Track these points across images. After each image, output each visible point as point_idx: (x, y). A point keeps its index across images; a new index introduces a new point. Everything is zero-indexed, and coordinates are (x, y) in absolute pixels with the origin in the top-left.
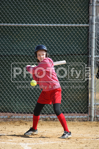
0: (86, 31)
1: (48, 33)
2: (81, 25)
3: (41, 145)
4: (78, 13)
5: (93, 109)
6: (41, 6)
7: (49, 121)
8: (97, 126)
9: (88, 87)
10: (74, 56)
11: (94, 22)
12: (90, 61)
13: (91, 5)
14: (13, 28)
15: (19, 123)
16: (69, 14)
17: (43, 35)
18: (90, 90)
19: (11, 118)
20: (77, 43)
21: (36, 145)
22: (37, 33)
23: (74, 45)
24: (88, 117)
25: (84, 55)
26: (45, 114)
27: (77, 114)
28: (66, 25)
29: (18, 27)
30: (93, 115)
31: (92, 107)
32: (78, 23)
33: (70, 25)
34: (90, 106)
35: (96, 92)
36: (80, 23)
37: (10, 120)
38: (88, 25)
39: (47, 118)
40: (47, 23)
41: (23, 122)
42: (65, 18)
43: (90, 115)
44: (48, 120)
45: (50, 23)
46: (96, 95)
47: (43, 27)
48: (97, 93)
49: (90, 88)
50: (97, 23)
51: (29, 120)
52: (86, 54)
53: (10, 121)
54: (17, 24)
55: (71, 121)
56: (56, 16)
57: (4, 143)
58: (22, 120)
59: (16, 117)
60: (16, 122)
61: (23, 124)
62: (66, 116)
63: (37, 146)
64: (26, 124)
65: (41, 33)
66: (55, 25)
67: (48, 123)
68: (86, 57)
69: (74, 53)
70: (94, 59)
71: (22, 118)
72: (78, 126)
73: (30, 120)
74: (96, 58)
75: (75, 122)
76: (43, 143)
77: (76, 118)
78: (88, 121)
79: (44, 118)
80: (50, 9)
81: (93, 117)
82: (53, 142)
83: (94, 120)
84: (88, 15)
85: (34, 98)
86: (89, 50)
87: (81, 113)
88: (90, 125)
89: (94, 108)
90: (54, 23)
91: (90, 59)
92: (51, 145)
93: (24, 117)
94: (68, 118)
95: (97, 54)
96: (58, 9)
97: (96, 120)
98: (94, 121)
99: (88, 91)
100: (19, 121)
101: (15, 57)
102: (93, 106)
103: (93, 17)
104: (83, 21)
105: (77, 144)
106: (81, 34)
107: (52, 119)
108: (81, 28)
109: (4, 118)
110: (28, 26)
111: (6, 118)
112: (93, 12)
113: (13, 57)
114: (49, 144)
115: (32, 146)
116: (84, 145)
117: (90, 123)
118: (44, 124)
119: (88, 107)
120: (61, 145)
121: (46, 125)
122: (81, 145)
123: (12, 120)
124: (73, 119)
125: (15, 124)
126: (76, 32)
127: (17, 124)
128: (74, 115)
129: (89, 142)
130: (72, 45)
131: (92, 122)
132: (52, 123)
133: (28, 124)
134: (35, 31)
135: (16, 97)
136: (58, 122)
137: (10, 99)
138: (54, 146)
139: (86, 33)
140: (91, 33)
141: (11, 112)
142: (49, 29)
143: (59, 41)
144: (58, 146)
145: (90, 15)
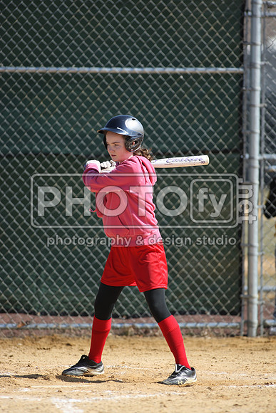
1: (129, 93)
2: (221, 70)
3: (112, 403)
4: (212, 36)
5: (256, 301)
6: (109, 17)
7: (131, 336)
8: (267, 350)
9: (240, 243)
11: (258, 62)
12: (247, 170)
13: (250, 13)
14: (32, 78)
15: (49, 343)
16: (186, 39)
17: (114, 99)
18: (246, 251)
19: (27, 329)
20: (211, 121)
21: (98, 402)
22: (98, 91)
23: (202, 124)
24: (240, 326)
25: (229, 152)
26: (120, 317)
27: (212, 317)
28: (178, 70)
29: (46, 76)
30: (255, 321)
31: (252, 297)
32: (213, 65)
33: (189, 70)
34: (246, 294)
35: (263, 255)
36: (218, 65)
37: (24, 333)
38: (241, 70)
39: (128, 328)
40: (125, 64)
41: (59, 340)
42: (176, 51)
43: (246, 318)
44: (129, 334)
45: (135, 64)
46: (264, 264)
47: (115, 75)
48: (266, 259)
49: (246, 245)
50: (265, 64)
51: (77, 335)
52: (235, 152)
53: (24, 338)
54: (42, 69)
55: (195, 336)
56: (150, 44)
57: (7, 397)
58: (58, 333)
59: (40, 326)
60: (40, 338)
61: (59, 345)
63: (99, 406)
64: (68, 345)
65: (109, 92)
66: (147, 70)
67: (129, 341)
68: (235, 159)
69: (202, 149)
70: (256, 164)
71: (59, 329)
72: (214, 350)
73: (78, 333)
74: (262, 162)
75: (205, 338)
76: (117, 397)
77: (207, 328)
78: (241, 337)
79: (117, 329)
80: (135, 25)
81: (256, 326)
82: (145, 396)
83: (258, 334)
84: (242, 42)
85: (91, 272)
86: (243, 140)
87: (223, 313)
88: (246, 347)
89: (259, 300)
90: (146, 65)
91: (245, 165)
92: (139, 402)
93: (64, 326)
94: (186, 328)
95: (267, 149)
96: (155, 25)
97: (264, 333)
98: (259, 337)
99: (242, 253)
100: (47, 336)
101: (36, 159)
102: (256, 295)
103: (254, 47)
104: (228, 59)
105: (210, 400)
106: (222, 96)
107: (141, 331)
108: (222, 78)
109: (6, 329)
110: (74, 74)
111: (12, 329)
112: (256, 35)
113: (30, 158)
114: (133, 401)
115: (84, 406)
116: (231, 403)
117: (248, 342)
118: (119, 344)
119: (242, 296)
120: (165, 403)
121: (124, 346)
122: (222, 402)
123: (30, 335)
124: (200, 329)
125: (36, 344)
126: (206, 89)
127: (42, 344)
128: (203, 320)
129: (245, 395)
130: (195, 127)
131: (253, 339)
132: (142, 343)
133: (74, 345)
134: (94, 86)
135: (39, 271)
136: (157, 339)
137: (24, 277)
138: (148, 405)
139: (237, 92)
140: (250, 91)
141: (26, 311)
142: (133, 81)
143: (160, 114)
144: (159, 405)
145: (246, 42)
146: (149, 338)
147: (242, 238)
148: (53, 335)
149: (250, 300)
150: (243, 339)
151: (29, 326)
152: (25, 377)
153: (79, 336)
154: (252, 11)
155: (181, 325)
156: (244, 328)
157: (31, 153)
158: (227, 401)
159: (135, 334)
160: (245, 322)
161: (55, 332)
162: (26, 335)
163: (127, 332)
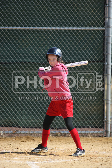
0: (101, 35)
1: (59, 38)
2: (96, 28)
3: (51, 164)
4: (92, 15)
5: (109, 123)
6: (51, 7)
7: (59, 136)
9: (103, 99)
11: (111, 25)
12: (106, 69)
13: (108, 5)
14: (19, 31)
15: (25, 139)
16: (82, 16)
17: (52, 40)
18: (106, 102)
19: (17, 134)
20: (92, 49)
21: (45, 163)
22: (46, 37)
23: (88, 50)
24: (103, 132)
25: (99, 62)
26: (55, 129)
27: (92, 129)
28: (78, 28)
29: (25, 31)
30: (109, 130)
31: (108, 121)
32: (92, 26)
33: (83, 28)
34: (106, 119)
36: (94, 26)
37: (16, 135)
38: (104, 28)
39: (58, 133)
40: (57, 26)
41: (30, 138)
42: (78, 21)
43: (106, 129)
44: (58, 136)
45: (61, 26)
47: (53, 30)
49: (106, 100)
51: (37, 136)
52: (101, 62)
53: (16, 137)
54: (23, 28)
55: (85, 137)
56: (67, 18)
57: (9, 161)
59: (22, 132)
60: (22, 137)
61: (30, 140)
63: (46, 165)
64: (33, 140)
65: (50, 37)
66: (66, 28)
67: (58, 138)
68: (102, 65)
69: (88, 60)
70: (110, 67)
71: (30, 134)
72: (93, 142)
73: (38, 135)
75: (89, 137)
76: (53, 161)
77: (90, 133)
78: (104, 137)
79: (53, 133)
80: (61, 10)
81: (109, 132)
82: (65, 161)
84: (104, 17)
85: (43, 110)
86: (105, 57)
87: (96, 127)
88: (106, 141)
89: (111, 122)
90: (65, 26)
91: (105, 67)
92: (62, 163)
93: (32, 132)
94: (81, 133)
96: (69, 10)
98: (111, 137)
99: (104, 103)
100: (25, 136)
101: (21, 64)
102: (110, 120)
103: (109, 19)
104: (99, 24)
105: (91, 163)
106: (96, 39)
107: (63, 134)
108: (96, 31)
109: (8, 133)
110: (36, 30)
111: (11, 133)
112: (110, 14)
113: (18, 64)
114: (60, 163)
115: (40, 165)
117: (106, 139)
118: (54, 140)
119: (104, 120)
120: (72, 164)
121: (56, 141)
122: (96, 164)
123: (18, 136)
124: (87, 134)
125: (21, 140)
126: (90, 36)
127: (23, 140)
128: (88, 130)
129: (105, 161)
130: (85, 51)
131: (109, 138)
132: (63, 139)
133: (36, 140)
134: (44, 35)
135: (22, 110)
136: (69, 138)
137: (16, 112)
138: (66, 164)
139: (102, 38)
140: (108, 37)
141: (16, 126)
142: (60, 33)
143: (71, 46)
144: (70, 165)
145: (106, 17)
146: (66, 137)
147: (104, 97)
149: (107, 122)
150: (104, 138)
151: (17, 132)
152: (16, 153)
153: (38, 136)
154: (109, 5)
155: (79, 132)
156: (105, 133)
157: (19, 62)
158: (98, 163)
159: (61, 136)
160: (105, 131)
161: (28, 135)
162: (17, 136)
163: (57, 135)
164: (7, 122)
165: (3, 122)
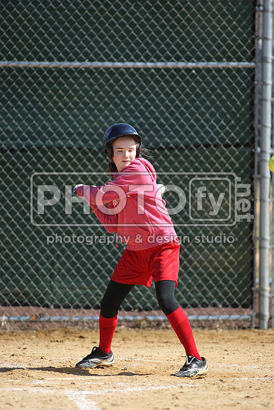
0: (246, 81)
1: (142, 88)
2: (233, 64)
3: (124, 395)
4: (224, 31)
5: (267, 294)
6: (122, 12)
7: (144, 328)
9: (251, 236)
10: (215, 149)
11: (270, 56)
12: (259, 163)
13: (261, 8)
14: (45, 72)
15: (62, 335)
16: (198, 34)
17: (127, 93)
18: (257, 244)
19: (41, 322)
20: (223, 115)
21: (110, 394)
22: (111, 86)
23: (214, 118)
24: (252, 319)
25: (240, 146)
26: (133, 310)
27: (223, 309)
28: (190, 65)
29: (59, 70)
30: (267, 313)
31: (264, 290)
32: (224, 60)
33: (201, 65)
34: (257, 286)
36: (229, 60)
37: (38, 326)
38: (253, 64)
39: (140, 321)
40: (138, 58)
41: (72, 332)
42: (188, 46)
43: (257, 311)
44: (142, 327)
45: (148, 59)
47: (128, 69)
49: (257, 239)
51: (90, 327)
52: (247, 145)
53: (37, 331)
54: (56, 64)
55: (207, 329)
56: (163, 39)
57: (21, 389)
58: (71, 326)
59: (53, 319)
60: (54, 331)
61: (73, 337)
62: (191, 316)
63: (112, 398)
64: (81, 337)
65: (121, 86)
66: (160, 65)
67: (142, 333)
68: (247, 153)
69: (214, 143)
70: (268, 157)
71: (72, 322)
72: (226, 342)
73: (91, 325)
75: (217, 331)
76: (129, 390)
77: (218, 321)
78: (253, 329)
79: (130, 321)
80: (148, 20)
81: (267, 318)
82: (157, 388)
83: (270, 327)
84: (253, 36)
85: (104, 265)
86: (254, 134)
87: (235, 306)
88: (258, 340)
89: (271, 292)
90: (158, 59)
91: (257, 159)
92: (152, 394)
93: (77, 319)
94: (198, 321)
96: (168, 20)
98: (270, 330)
99: (253, 246)
100: (60, 329)
101: (49, 153)
102: (267, 288)
103: (265, 41)
104: (239, 53)
105: (222, 392)
106: (234, 90)
107: (153, 323)
108: (234, 72)
109: (19, 321)
110: (87, 69)
111: (26, 321)
112: (267, 30)
113: (44, 152)
114: (146, 393)
115: (97, 398)
116: (243, 395)
117: (259, 334)
118: (132, 336)
119: (253, 289)
120: (177, 395)
121: (136, 339)
122: (234, 394)
123: (43, 327)
124: (212, 322)
125: (50, 336)
126: (218, 83)
127: (56, 337)
128: (215, 313)
129: (257, 387)
130: (207, 121)
131: (265, 331)
132: (154, 336)
133: (87, 338)
134: (107, 80)
135: (53, 264)
136: (169, 331)
137: (37, 270)
138: (160, 397)
139: (248, 86)
140: (262, 85)
141: (39, 304)
142: (145, 76)
143: (172, 108)
144: (172, 397)
145: (258, 36)
146: (161, 330)
147: (254, 231)
148: (66, 328)
149: (262, 293)
150: (254, 332)
151: (42, 319)
152: (38, 369)
153: (93, 328)
154: (264, 6)
155: (192, 318)
156: (255, 320)
158: (239, 393)
159: (148, 327)
160: (256, 315)
161: (68, 324)
162: (40, 327)
163: (140, 324)
164: (16, 294)
165: (6, 295)
